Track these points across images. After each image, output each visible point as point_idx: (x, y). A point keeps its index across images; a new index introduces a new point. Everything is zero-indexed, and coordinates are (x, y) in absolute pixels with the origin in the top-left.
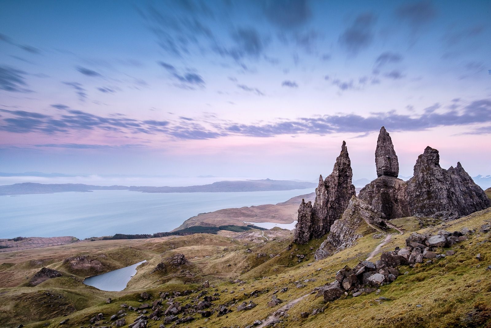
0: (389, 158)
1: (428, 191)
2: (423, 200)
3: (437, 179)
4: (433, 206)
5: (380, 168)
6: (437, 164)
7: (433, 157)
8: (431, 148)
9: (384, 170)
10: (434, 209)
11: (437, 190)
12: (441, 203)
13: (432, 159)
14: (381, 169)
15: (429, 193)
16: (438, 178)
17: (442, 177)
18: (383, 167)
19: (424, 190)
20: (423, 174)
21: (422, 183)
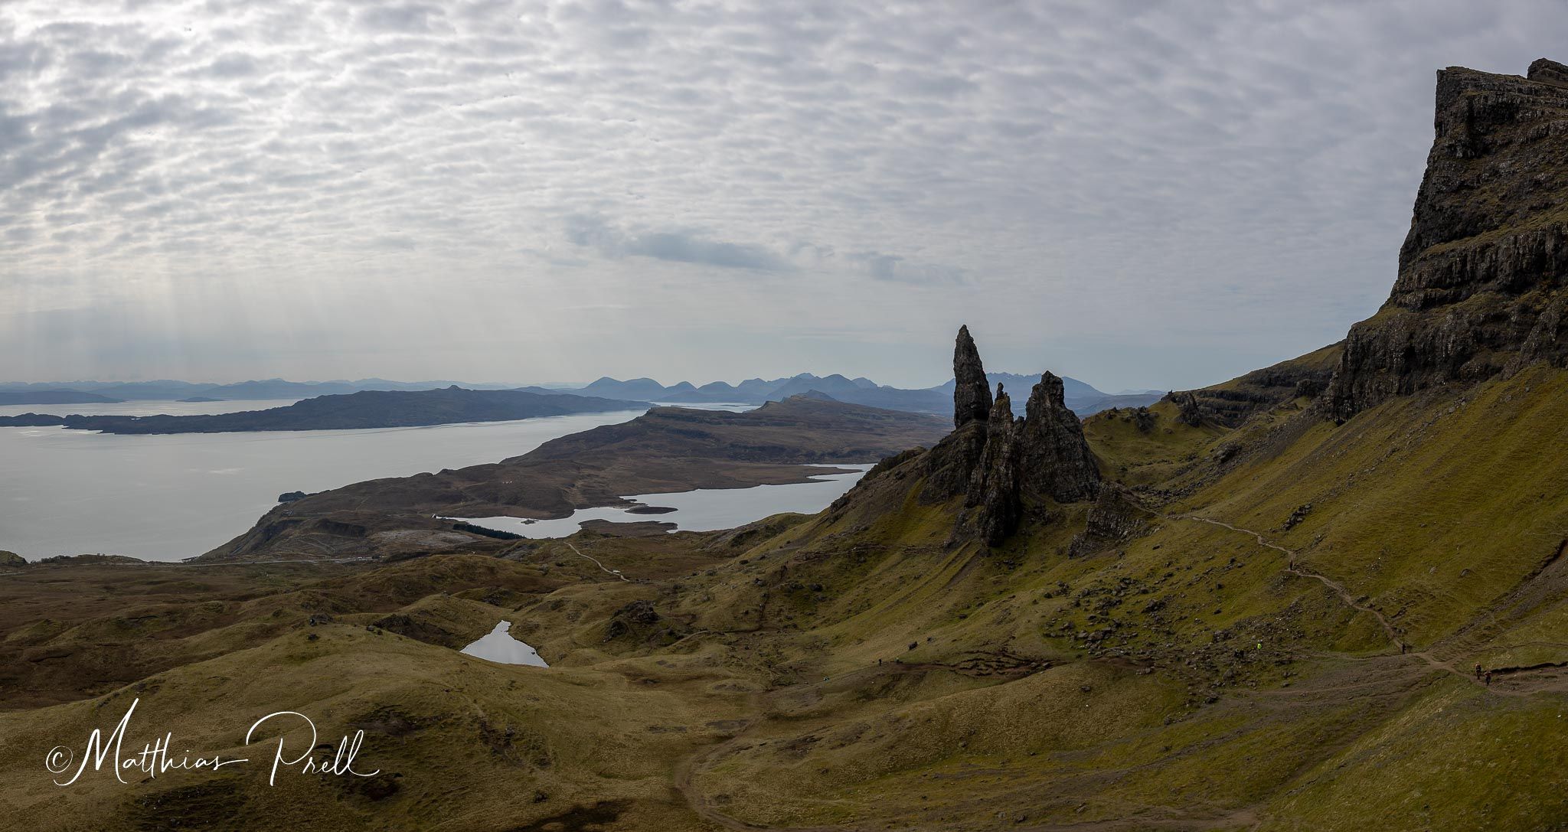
0: (980, 386)
1: (1058, 449)
2: (1053, 464)
3: (1066, 428)
4: (1068, 471)
5: (967, 406)
6: (1062, 403)
7: (1057, 390)
8: (1053, 377)
9: (974, 408)
10: (1071, 477)
11: (1069, 447)
12: (1077, 466)
13: (1055, 395)
14: (970, 407)
15: (1059, 451)
16: (1067, 425)
17: (1072, 424)
18: (974, 403)
19: (1052, 446)
20: (1047, 420)
21: (1046, 434)
